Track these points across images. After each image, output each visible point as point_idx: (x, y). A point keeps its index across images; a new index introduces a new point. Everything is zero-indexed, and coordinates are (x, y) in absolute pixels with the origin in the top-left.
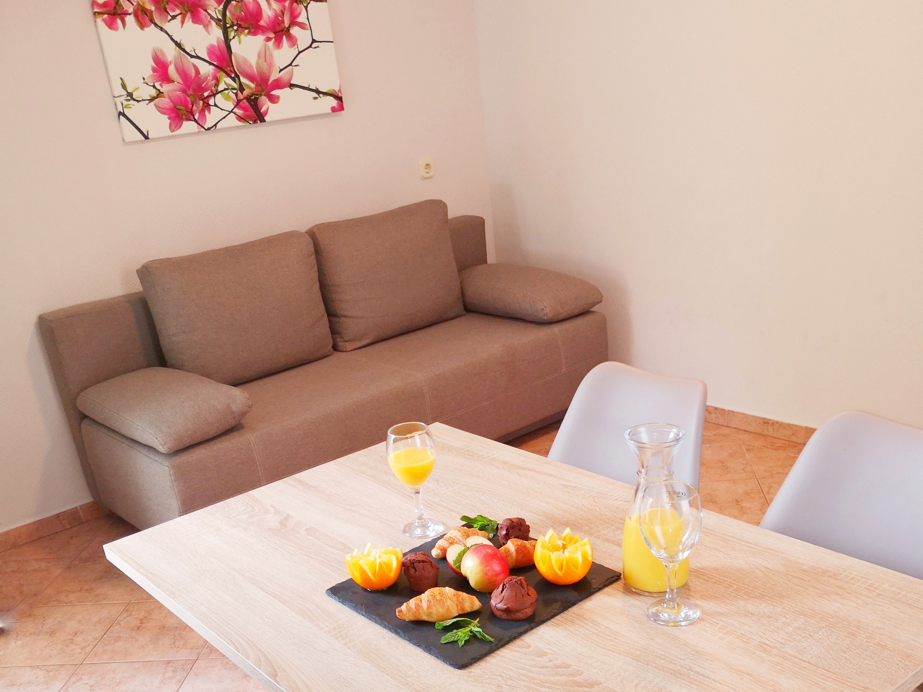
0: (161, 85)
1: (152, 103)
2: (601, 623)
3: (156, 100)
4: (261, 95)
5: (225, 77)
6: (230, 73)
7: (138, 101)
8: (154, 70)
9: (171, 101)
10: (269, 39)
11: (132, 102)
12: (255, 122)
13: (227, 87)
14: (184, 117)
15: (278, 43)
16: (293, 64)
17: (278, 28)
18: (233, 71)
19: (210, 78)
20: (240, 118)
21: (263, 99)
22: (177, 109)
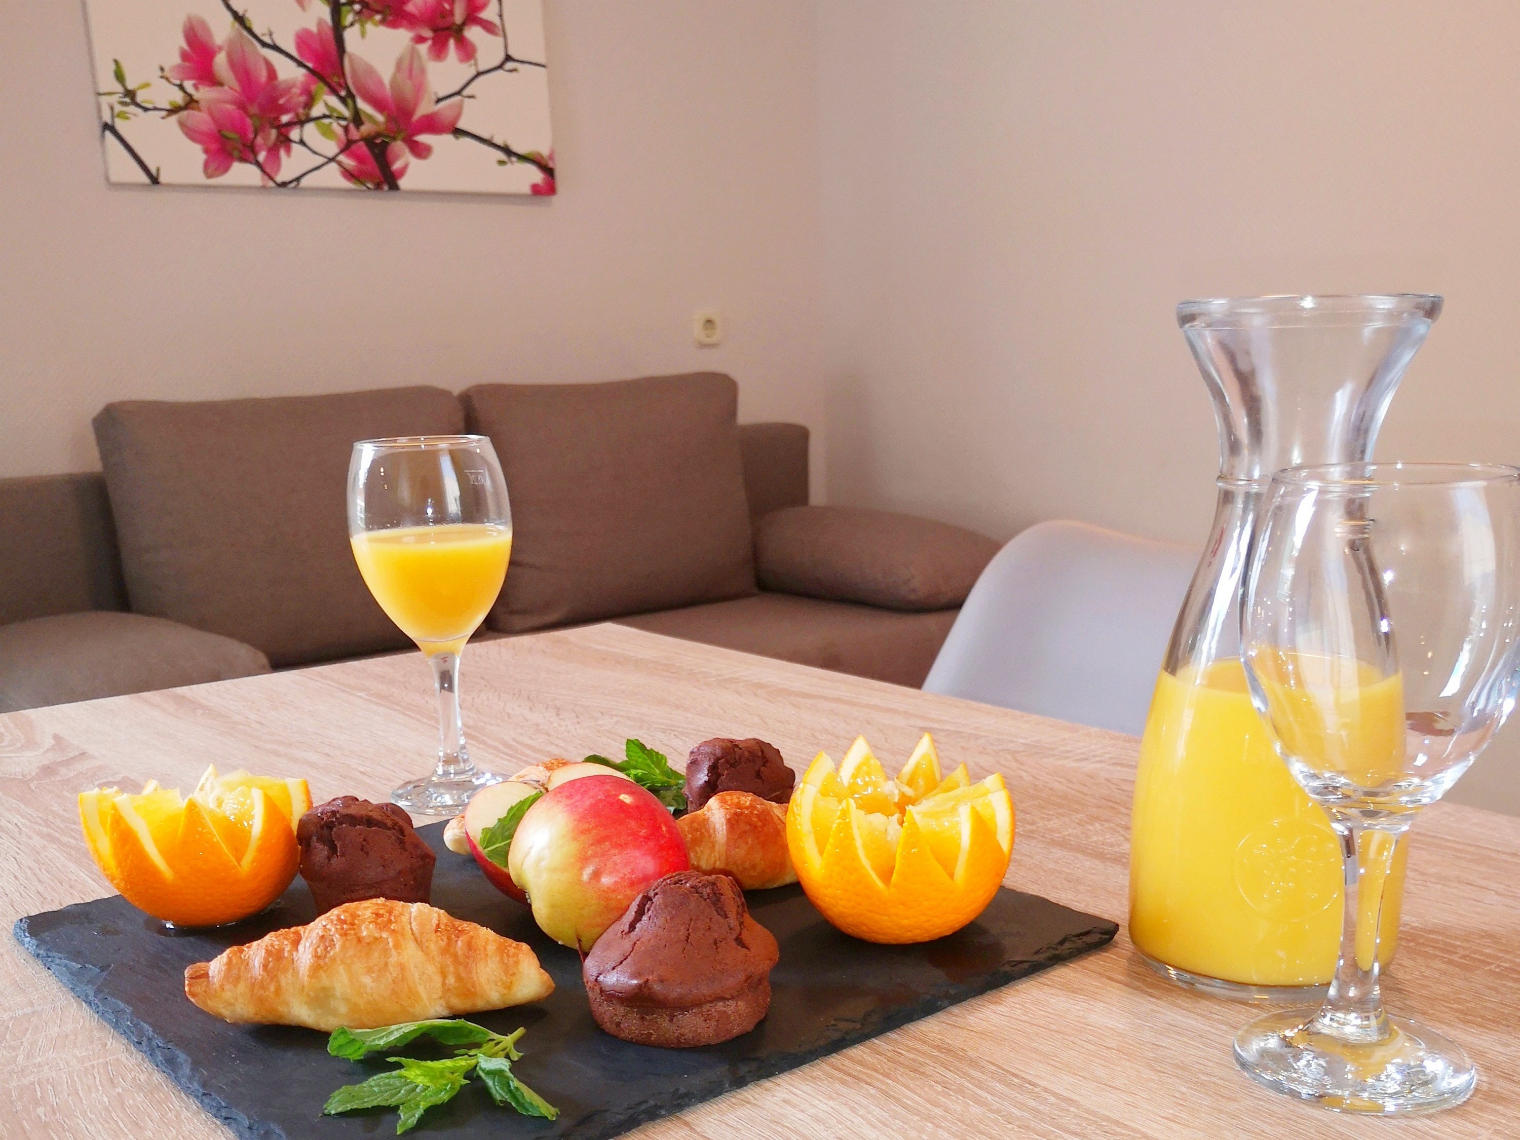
0: (196, 87)
1: (174, 119)
2: (1043, 1083)
3: (184, 114)
4: (394, 139)
5: (327, 95)
6: (338, 88)
7: (146, 109)
8: (185, 56)
9: (213, 118)
10: (420, 39)
11: (132, 109)
12: (378, 187)
13: (327, 113)
14: (236, 153)
15: (439, 50)
16: (465, 93)
17: (441, 23)
18: (344, 85)
19: (296, 90)
20: (349, 174)
21: (399, 146)
22: (223, 136)
